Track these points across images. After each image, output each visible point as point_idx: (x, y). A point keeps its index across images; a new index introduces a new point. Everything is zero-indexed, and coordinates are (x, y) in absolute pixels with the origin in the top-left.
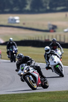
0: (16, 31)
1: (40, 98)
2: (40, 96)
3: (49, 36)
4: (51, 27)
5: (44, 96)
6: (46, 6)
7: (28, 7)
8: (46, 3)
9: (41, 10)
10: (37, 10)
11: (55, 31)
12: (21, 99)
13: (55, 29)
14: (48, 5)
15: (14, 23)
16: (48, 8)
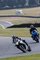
0: (21, 19)
7: (27, 4)
10: (32, 6)
15: (19, 14)
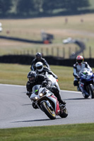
1: (30, 135)
2: (30, 133)
3: (42, 50)
4: (45, 36)
5: (36, 132)
6: (38, 8)
7: (13, 10)
8: (39, 4)
9: (31, 13)
10: (25, 14)
11: (50, 43)
12: (4, 136)
13: (51, 40)
14: (41, 6)
16: (41, 10)
